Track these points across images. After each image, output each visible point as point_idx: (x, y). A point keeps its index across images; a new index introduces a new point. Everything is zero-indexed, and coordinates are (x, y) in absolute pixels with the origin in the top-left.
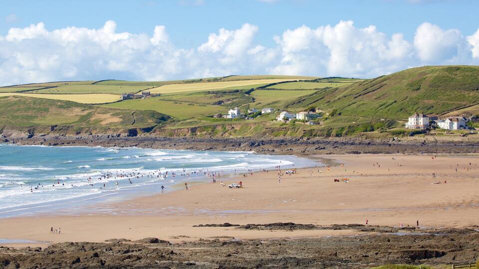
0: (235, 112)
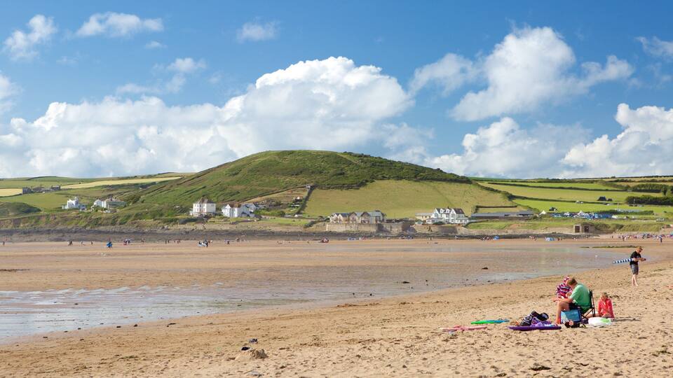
0: (74, 202)
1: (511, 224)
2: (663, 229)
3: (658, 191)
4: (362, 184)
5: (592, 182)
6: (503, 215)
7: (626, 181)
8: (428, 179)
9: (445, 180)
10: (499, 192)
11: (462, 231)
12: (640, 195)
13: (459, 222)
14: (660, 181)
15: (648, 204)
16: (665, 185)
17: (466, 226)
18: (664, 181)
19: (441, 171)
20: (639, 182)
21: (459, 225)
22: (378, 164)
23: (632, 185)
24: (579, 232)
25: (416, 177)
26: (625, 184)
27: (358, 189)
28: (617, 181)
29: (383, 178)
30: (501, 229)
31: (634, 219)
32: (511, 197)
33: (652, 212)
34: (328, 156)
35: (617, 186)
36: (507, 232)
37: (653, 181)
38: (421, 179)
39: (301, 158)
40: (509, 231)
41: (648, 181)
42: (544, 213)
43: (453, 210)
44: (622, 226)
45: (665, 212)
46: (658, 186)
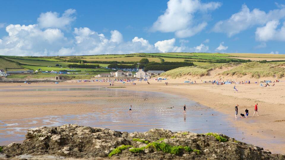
1: (27, 76)
2: (92, 78)
3: (78, 62)
5: (51, 58)
6: (21, 72)
7: (64, 58)
11: (5, 79)
12: (72, 63)
13: (3, 75)
14: (77, 58)
15: (77, 67)
16: (80, 60)
17: (6, 77)
18: (79, 58)
20: (69, 58)
21: (3, 76)
23: (67, 59)
24: (58, 79)
26: (64, 59)
28: (60, 58)
30: (22, 78)
31: (77, 74)
32: (20, 64)
33: (81, 71)
35: (61, 60)
37: (75, 58)
40: (26, 79)
41: (73, 58)
42: (37, 71)
44: (75, 77)
45: (85, 71)
46: (77, 60)
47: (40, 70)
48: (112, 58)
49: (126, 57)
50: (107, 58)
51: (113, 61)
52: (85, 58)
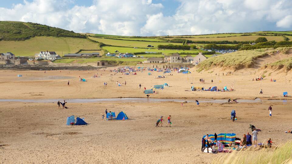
3: (181, 42)
4: (28, 38)
6: (80, 55)
8: (64, 36)
9: (73, 37)
10: (97, 42)
11: (51, 64)
15: (167, 49)
16: (186, 40)
17: (54, 61)
19: (73, 32)
21: (51, 60)
22: (41, 28)
23: (170, 39)
24: (100, 64)
25: (57, 35)
27: (24, 41)
29: (41, 35)
30: (68, 63)
32: (103, 45)
33: (161, 53)
34: (16, 24)
35: (164, 40)
36: (70, 65)
37: (182, 38)
38: (60, 36)
39: (2, 25)
41: (180, 38)
43: (49, 52)
44: (122, 62)
46: (182, 40)
47: (117, 52)
48: (225, 37)
49: (242, 36)
50: (219, 37)
51: (223, 41)
52: (194, 38)
